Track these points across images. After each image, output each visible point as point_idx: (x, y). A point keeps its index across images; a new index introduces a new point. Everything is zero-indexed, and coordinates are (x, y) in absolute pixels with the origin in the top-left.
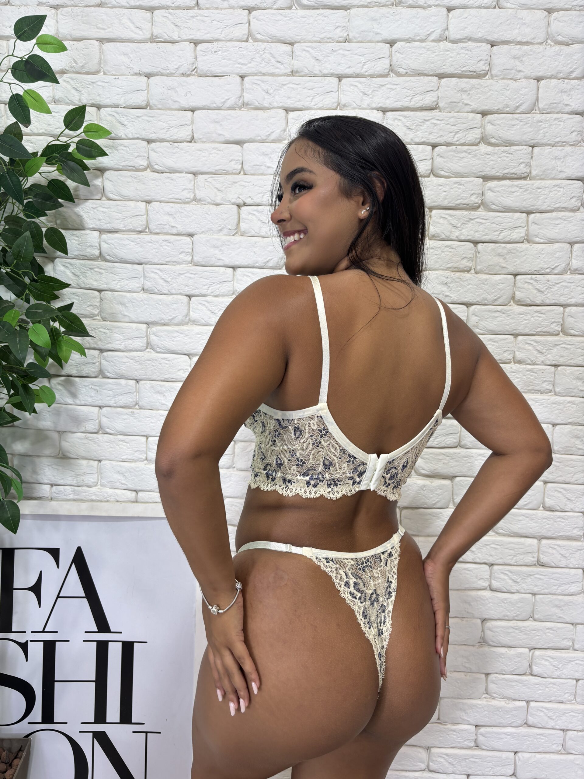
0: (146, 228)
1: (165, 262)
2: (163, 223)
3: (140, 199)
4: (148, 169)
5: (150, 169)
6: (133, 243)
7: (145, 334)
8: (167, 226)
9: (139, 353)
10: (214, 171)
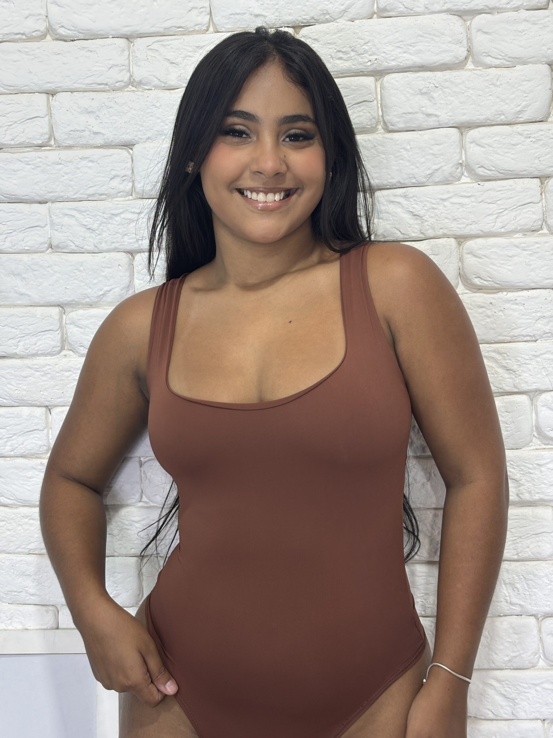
0: (50, 139)
1: (86, 196)
2: (78, 128)
3: (37, 89)
4: (48, 36)
5: (51, 36)
6: (29, 167)
7: (58, 325)
8: (86, 133)
9: (49, 360)
10: (162, 30)
